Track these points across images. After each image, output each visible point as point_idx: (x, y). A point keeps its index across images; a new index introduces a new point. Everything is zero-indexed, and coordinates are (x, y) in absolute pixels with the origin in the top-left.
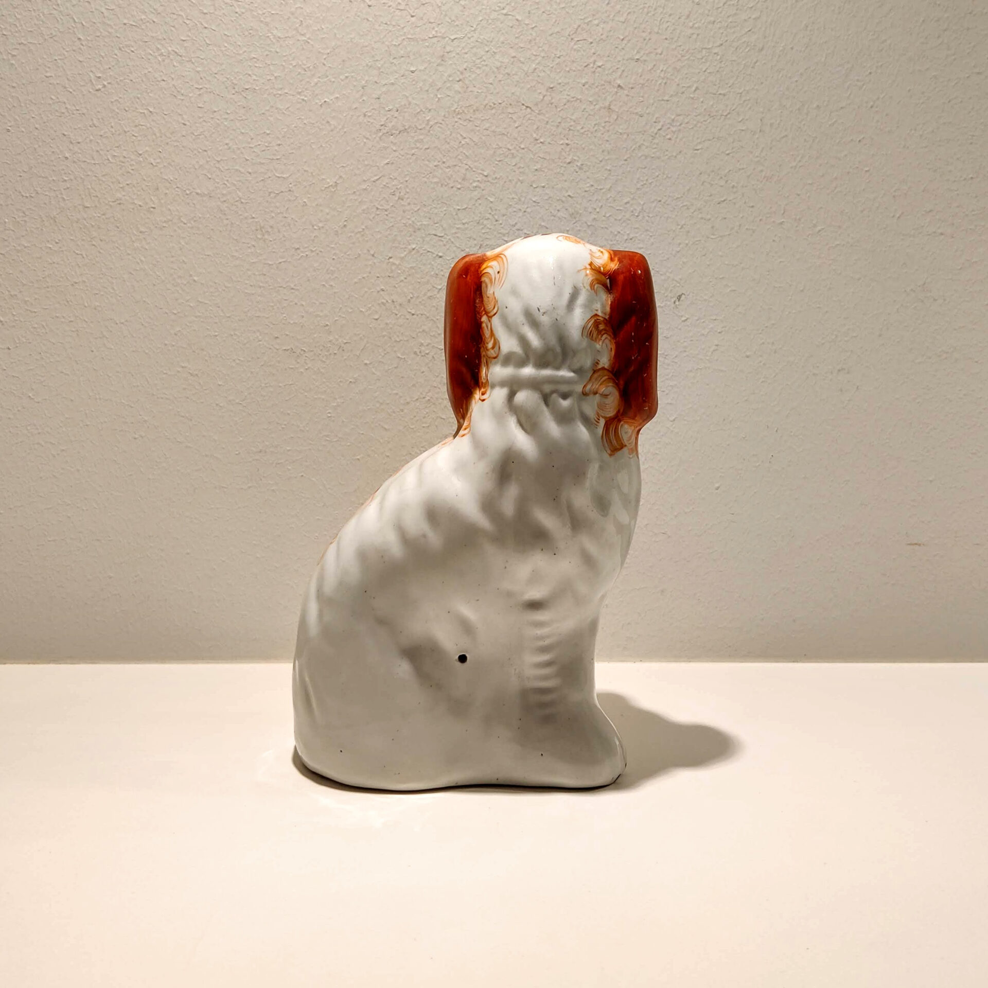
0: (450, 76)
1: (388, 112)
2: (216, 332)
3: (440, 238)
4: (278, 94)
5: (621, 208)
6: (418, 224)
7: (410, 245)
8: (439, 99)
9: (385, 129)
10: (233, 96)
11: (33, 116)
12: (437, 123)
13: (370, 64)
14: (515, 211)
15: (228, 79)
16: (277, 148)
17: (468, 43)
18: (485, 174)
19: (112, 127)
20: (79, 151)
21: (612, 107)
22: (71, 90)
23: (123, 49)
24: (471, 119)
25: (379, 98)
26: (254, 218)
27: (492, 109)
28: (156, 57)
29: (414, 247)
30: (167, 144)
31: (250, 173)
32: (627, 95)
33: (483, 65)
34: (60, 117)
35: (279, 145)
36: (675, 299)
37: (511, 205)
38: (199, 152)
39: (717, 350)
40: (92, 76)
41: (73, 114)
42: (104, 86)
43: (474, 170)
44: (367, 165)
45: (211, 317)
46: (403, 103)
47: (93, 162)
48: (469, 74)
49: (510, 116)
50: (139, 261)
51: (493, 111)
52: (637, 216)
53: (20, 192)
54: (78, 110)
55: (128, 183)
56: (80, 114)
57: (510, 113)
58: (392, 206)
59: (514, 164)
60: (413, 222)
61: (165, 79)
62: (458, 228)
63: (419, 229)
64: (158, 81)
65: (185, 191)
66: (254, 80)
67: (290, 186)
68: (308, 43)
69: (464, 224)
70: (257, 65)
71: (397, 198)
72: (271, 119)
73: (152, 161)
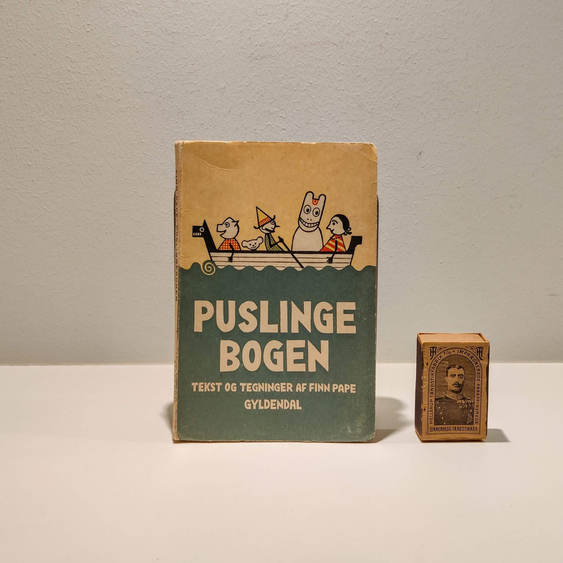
0: (290, 26)
1: (256, 47)
2: (154, 172)
3: (285, 119)
4: (192, 35)
5: (388, 103)
6: (272, 110)
7: (267, 122)
8: (284, 39)
9: (253, 56)
10: (166, 36)
11: (50, 46)
12: (283, 53)
13: (245, 19)
14: (327, 104)
15: (163, 26)
16: (191, 66)
17: (301, 8)
18: (311, 82)
19: (96, 53)
20: (77, 67)
21: (382, 45)
22: (72, 32)
23: (103, 9)
24: (303, 51)
25: (250, 39)
26: (177, 106)
27: (315, 45)
28: (122, 14)
29: (269, 123)
30: (128, 63)
31: (175, 80)
32: (391, 39)
33: (310, 20)
34: (66, 47)
35: (192, 64)
36: (417, 154)
37: (324, 100)
38: (146, 68)
39: (441, 184)
40: (84, 23)
41: (73, 45)
42: (92, 29)
43: (304, 80)
44: (243, 77)
45: (152, 163)
46: (264, 41)
47: (84, 73)
48: (302, 25)
49: (325, 49)
50: (110, 130)
51: (315, 46)
52: (397, 107)
53: (41, 90)
54: (76, 43)
55: (104, 85)
56: (77, 45)
57: (324, 48)
58: (257, 100)
59: (327, 77)
60: (269, 109)
61: (127, 26)
62: (294, 113)
63: (272, 113)
64: (123, 27)
65: (138, 90)
66: (179, 27)
67: (199, 88)
68: (210, 6)
69: (298, 111)
70: (180, 19)
71: (260, 96)
72: (188, 49)
73: (119, 73)
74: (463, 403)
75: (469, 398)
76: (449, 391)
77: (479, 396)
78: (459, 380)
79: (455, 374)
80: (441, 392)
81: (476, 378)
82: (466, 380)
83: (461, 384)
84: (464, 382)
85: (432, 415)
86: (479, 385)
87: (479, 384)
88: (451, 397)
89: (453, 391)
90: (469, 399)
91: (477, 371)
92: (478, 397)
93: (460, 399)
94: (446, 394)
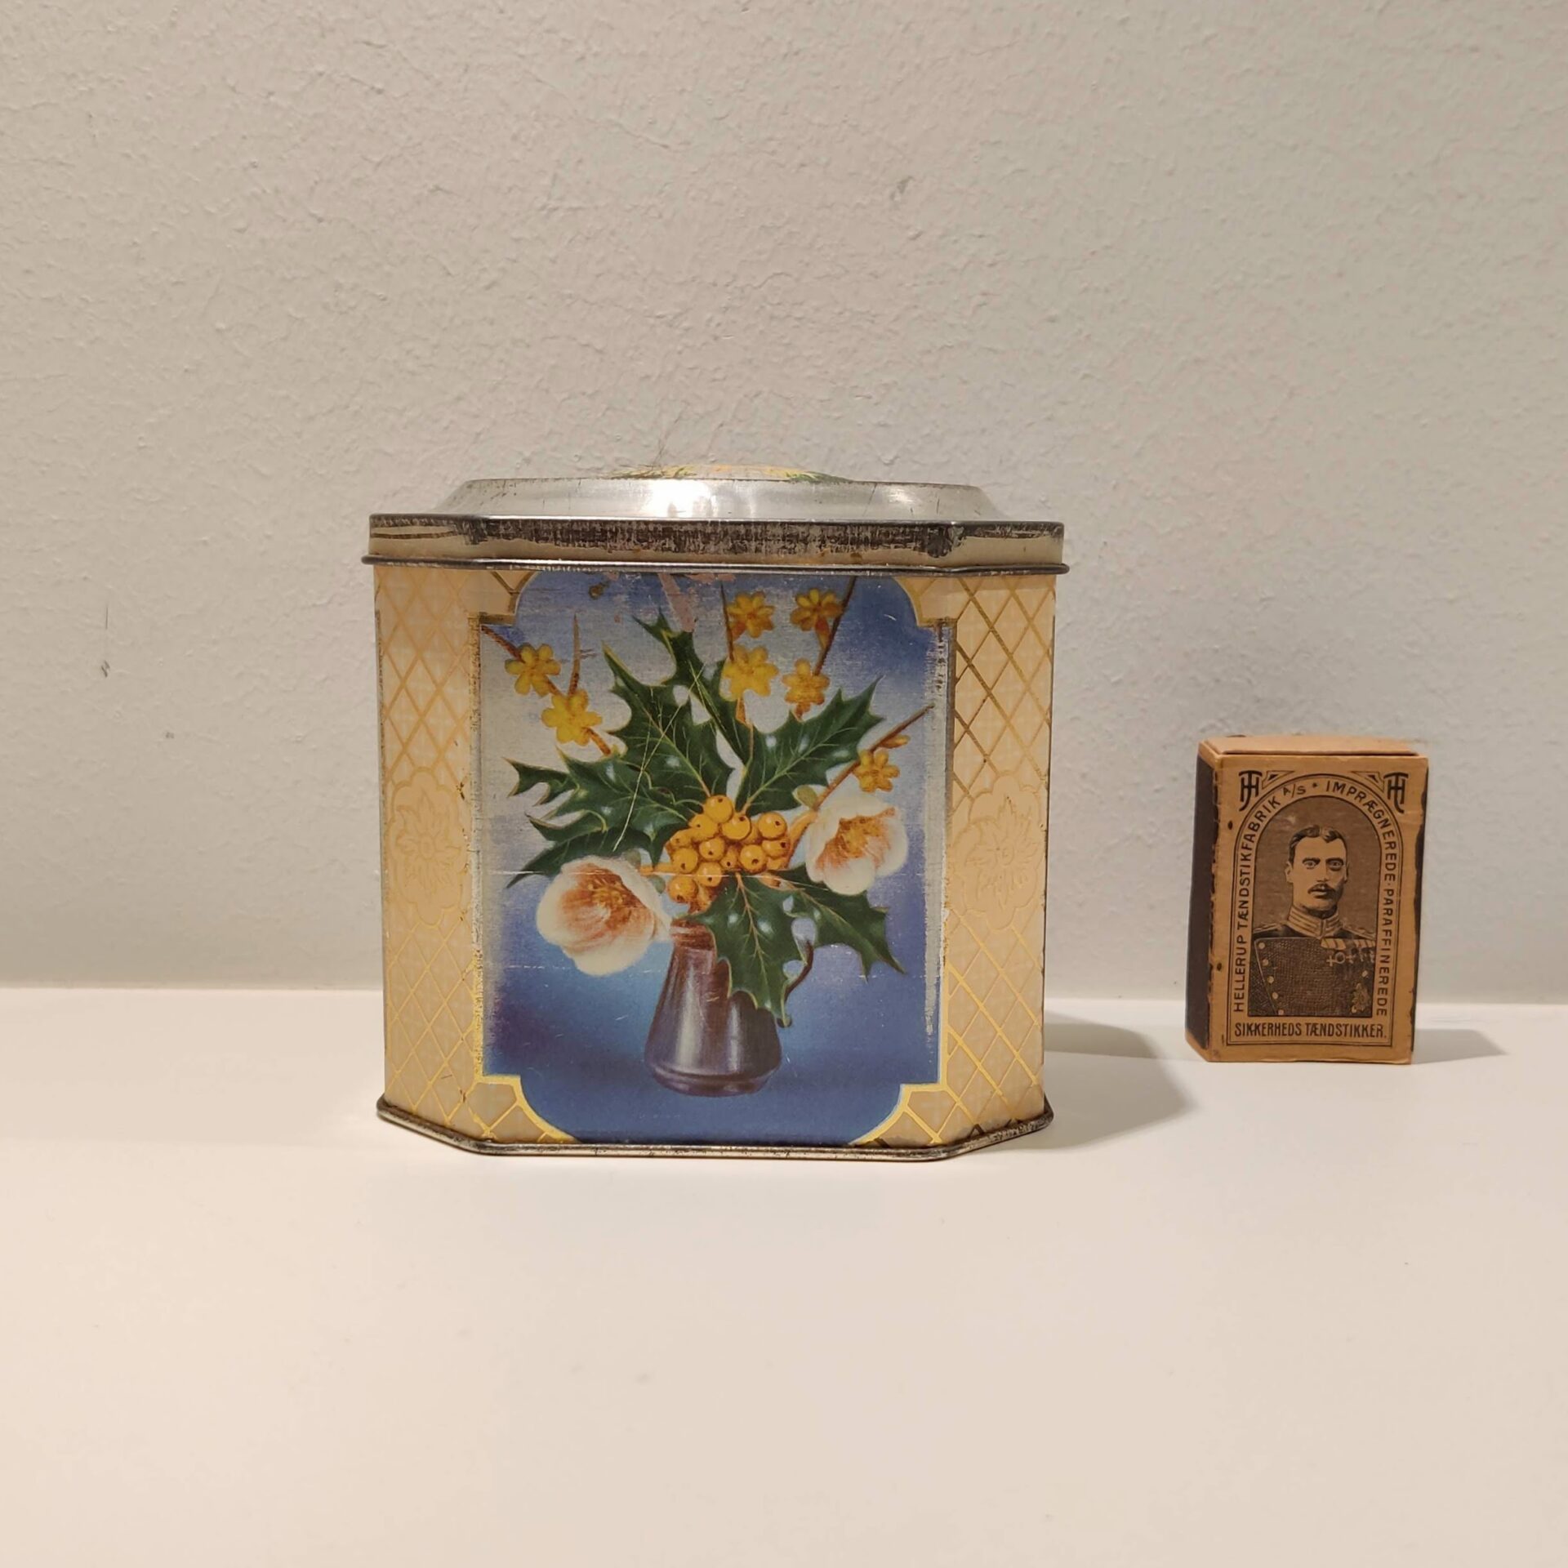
6: (331, 18)
7: (312, 65)
29: (320, 68)
36: (891, 189)
39: (985, 304)
63: (332, 30)
74: (1339, 949)
75: (1360, 933)
76: (1296, 908)
77: (1392, 927)
78: (1328, 878)
79: (1316, 856)
80: (1272, 913)
81: (1384, 871)
82: (1350, 878)
83: (1337, 889)
84: (1344, 882)
85: (1241, 985)
86: (1390, 893)
87: (1392, 891)
88: (1304, 929)
89: (1311, 912)
90: (1360, 938)
91: (1387, 849)
92: (1386, 931)
93: (1330, 937)
94: (1288, 919)
